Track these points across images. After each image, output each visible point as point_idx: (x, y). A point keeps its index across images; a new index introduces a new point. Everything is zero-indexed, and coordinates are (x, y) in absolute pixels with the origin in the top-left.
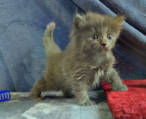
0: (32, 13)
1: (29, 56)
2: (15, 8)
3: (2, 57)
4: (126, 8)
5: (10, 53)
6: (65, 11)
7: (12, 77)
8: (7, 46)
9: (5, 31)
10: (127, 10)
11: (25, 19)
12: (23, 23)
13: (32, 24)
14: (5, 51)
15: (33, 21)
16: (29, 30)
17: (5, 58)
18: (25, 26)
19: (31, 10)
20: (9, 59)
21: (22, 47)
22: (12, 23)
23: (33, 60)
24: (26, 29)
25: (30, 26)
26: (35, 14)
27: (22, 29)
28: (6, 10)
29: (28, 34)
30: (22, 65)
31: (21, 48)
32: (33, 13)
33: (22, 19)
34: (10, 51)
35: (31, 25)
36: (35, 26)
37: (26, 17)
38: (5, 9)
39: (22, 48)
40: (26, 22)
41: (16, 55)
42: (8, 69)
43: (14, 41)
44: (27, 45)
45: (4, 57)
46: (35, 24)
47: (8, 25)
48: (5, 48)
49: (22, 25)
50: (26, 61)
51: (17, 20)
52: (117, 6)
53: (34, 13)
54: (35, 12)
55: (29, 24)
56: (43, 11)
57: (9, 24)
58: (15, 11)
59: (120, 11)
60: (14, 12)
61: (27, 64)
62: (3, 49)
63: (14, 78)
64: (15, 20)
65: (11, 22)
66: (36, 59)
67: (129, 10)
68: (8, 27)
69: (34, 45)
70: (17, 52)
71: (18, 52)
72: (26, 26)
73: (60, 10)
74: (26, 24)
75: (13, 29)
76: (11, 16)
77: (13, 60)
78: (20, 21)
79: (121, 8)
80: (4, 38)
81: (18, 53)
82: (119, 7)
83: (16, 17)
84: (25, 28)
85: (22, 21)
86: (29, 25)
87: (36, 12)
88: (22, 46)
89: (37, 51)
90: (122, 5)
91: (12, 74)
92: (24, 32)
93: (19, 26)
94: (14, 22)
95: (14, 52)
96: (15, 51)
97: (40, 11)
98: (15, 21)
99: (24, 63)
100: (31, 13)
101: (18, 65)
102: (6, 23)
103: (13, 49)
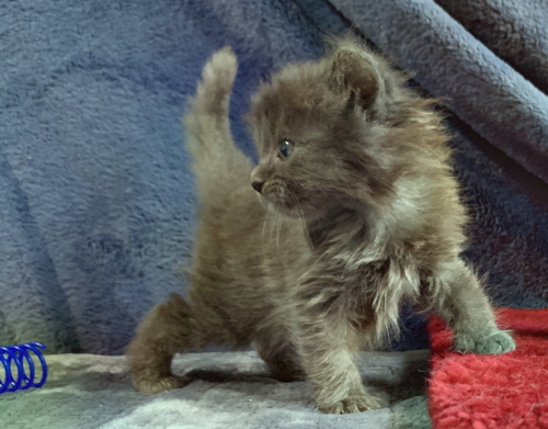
0: (151, 32)
1: (138, 208)
2: (80, 10)
3: (27, 208)
4: (532, 22)
5: (57, 196)
6: (283, 27)
7: (68, 293)
8: (49, 167)
9: (37, 104)
10: (535, 30)
11: (123, 58)
12: (114, 73)
13: (151, 77)
14: (39, 187)
15: (155, 67)
16: (139, 100)
17: (40, 214)
18: (121, 87)
19: (145, 21)
20: (56, 218)
21: (109, 170)
22: (68, 71)
23: (152, 224)
24: (126, 97)
25: (140, 87)
26: (162, 36)
27: (109, 99)
28: (42, 18)
29: (133, 119)
30: (107, 243)
31: (104, 176)
32: (157, 35)
33: (108, 56)
34: (59, 186)
35: (145, 82)
36: (161, 88)
37: (128, 51)
38: (39, 12)
39: (108, 174)
40: (127, 69)
41: (82, 204)
42: (51, 260)
43: (76, 145)
44: (127, 162)
45: (33, 212)
46: (163, 78)
47: (52, 81)
48: (40, 172)
49: (109, 83)
50: (125, 229)
51: (88, 61)
52: (496, 16)
53: (158, 32)
54: (164, 28)
55: (139, 78)
56: (195, 25)
57: (54, 78)
58: (83, 23)
59: (506, 33)
60: (75, 28)
61: (126, 242)
62: (29, 176)
63: (74, 298)
64: (82, 60)
65: (64, 68)
66: (165, 221)
67: (541, 31)
68: (52, 89)
69: (155, 162)
70: (90, 192)
71: (92, 189)
72: (126, 87)
73: (266, 24)
74: (128, 77)
75: (74, 97)
76: (63, 43)
77: (69, 222)
78: (100, 66)
79: (512, 24)
80: (34, 131)
81: (91, 196)
82: (504, 20)
83: (86, 49)
84: (122, 92)
85: (107, 66)
86: (137, 82)
87: (168, 31)
88: (109, 167)
89: (171, 189)
90: (516, 10)
91: (65, 281)
92: (118, 110)
93: (95, 83)
94: (78, 69)
95: (76, 190)
96: (79, 187)
97: (185, 27)
98: (80, 66)
99: (118, 236)
100: (146, 34)
101: (90, 245)
102: (43, 73)
103: (72, 179)
